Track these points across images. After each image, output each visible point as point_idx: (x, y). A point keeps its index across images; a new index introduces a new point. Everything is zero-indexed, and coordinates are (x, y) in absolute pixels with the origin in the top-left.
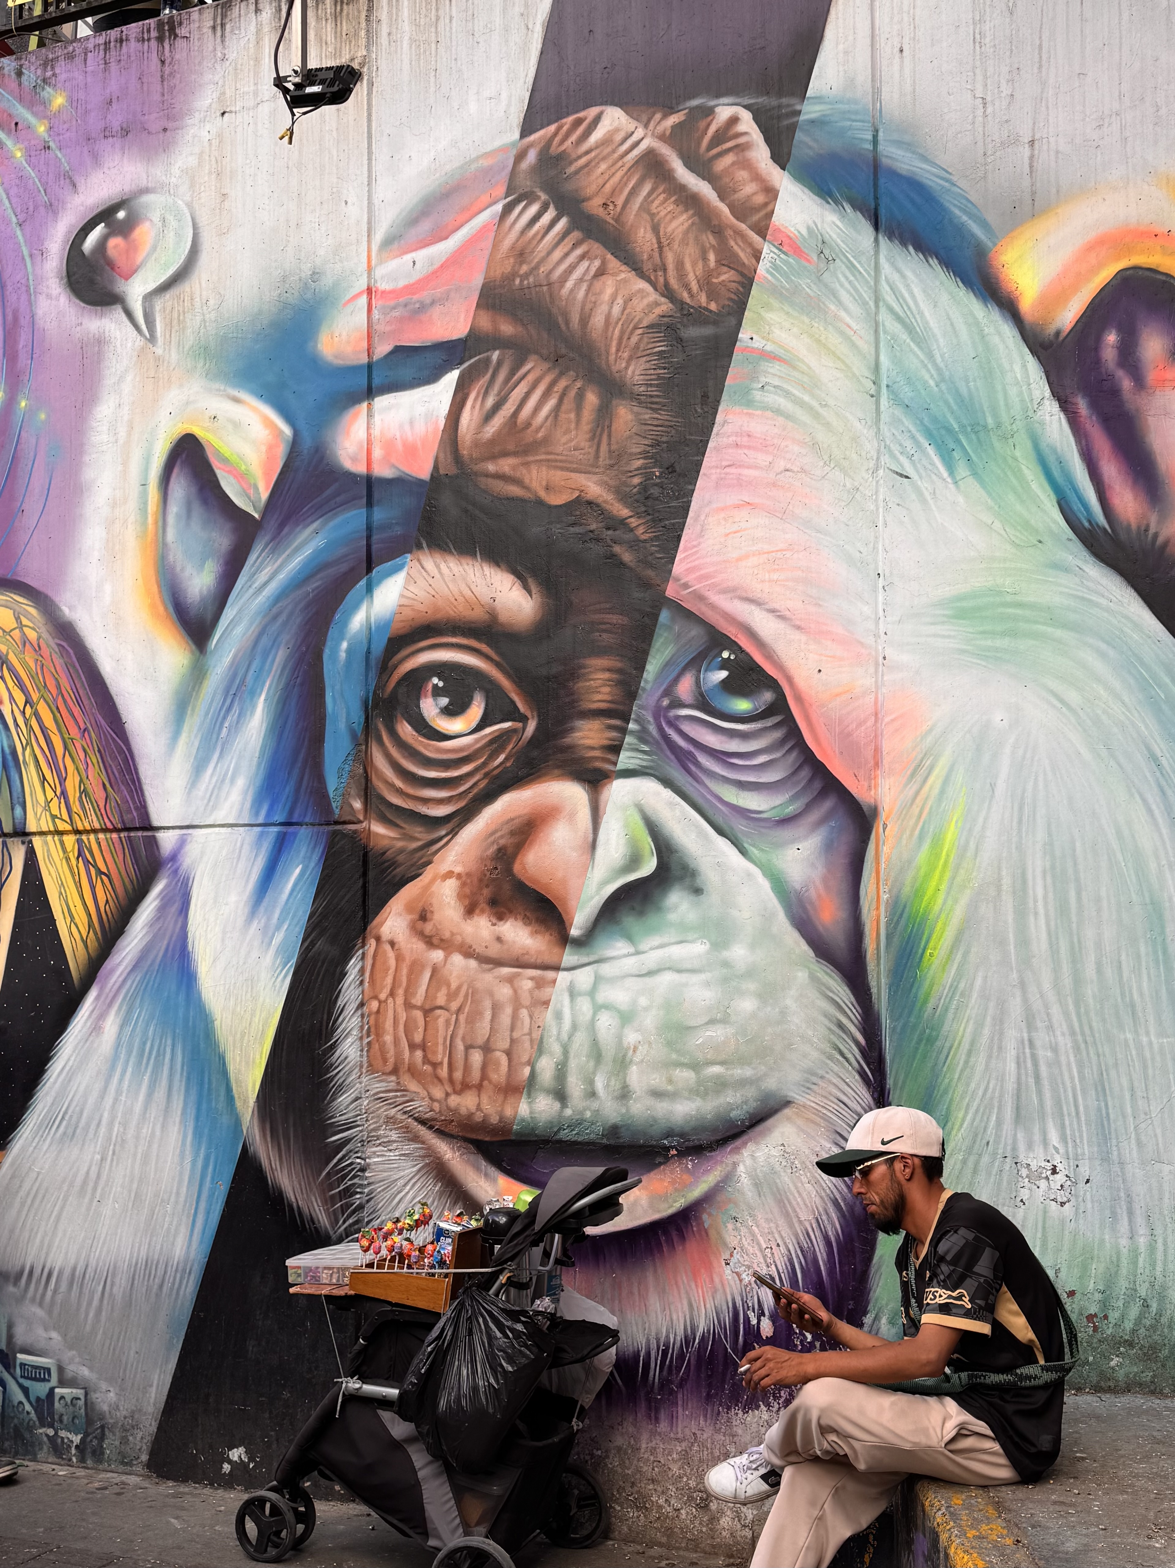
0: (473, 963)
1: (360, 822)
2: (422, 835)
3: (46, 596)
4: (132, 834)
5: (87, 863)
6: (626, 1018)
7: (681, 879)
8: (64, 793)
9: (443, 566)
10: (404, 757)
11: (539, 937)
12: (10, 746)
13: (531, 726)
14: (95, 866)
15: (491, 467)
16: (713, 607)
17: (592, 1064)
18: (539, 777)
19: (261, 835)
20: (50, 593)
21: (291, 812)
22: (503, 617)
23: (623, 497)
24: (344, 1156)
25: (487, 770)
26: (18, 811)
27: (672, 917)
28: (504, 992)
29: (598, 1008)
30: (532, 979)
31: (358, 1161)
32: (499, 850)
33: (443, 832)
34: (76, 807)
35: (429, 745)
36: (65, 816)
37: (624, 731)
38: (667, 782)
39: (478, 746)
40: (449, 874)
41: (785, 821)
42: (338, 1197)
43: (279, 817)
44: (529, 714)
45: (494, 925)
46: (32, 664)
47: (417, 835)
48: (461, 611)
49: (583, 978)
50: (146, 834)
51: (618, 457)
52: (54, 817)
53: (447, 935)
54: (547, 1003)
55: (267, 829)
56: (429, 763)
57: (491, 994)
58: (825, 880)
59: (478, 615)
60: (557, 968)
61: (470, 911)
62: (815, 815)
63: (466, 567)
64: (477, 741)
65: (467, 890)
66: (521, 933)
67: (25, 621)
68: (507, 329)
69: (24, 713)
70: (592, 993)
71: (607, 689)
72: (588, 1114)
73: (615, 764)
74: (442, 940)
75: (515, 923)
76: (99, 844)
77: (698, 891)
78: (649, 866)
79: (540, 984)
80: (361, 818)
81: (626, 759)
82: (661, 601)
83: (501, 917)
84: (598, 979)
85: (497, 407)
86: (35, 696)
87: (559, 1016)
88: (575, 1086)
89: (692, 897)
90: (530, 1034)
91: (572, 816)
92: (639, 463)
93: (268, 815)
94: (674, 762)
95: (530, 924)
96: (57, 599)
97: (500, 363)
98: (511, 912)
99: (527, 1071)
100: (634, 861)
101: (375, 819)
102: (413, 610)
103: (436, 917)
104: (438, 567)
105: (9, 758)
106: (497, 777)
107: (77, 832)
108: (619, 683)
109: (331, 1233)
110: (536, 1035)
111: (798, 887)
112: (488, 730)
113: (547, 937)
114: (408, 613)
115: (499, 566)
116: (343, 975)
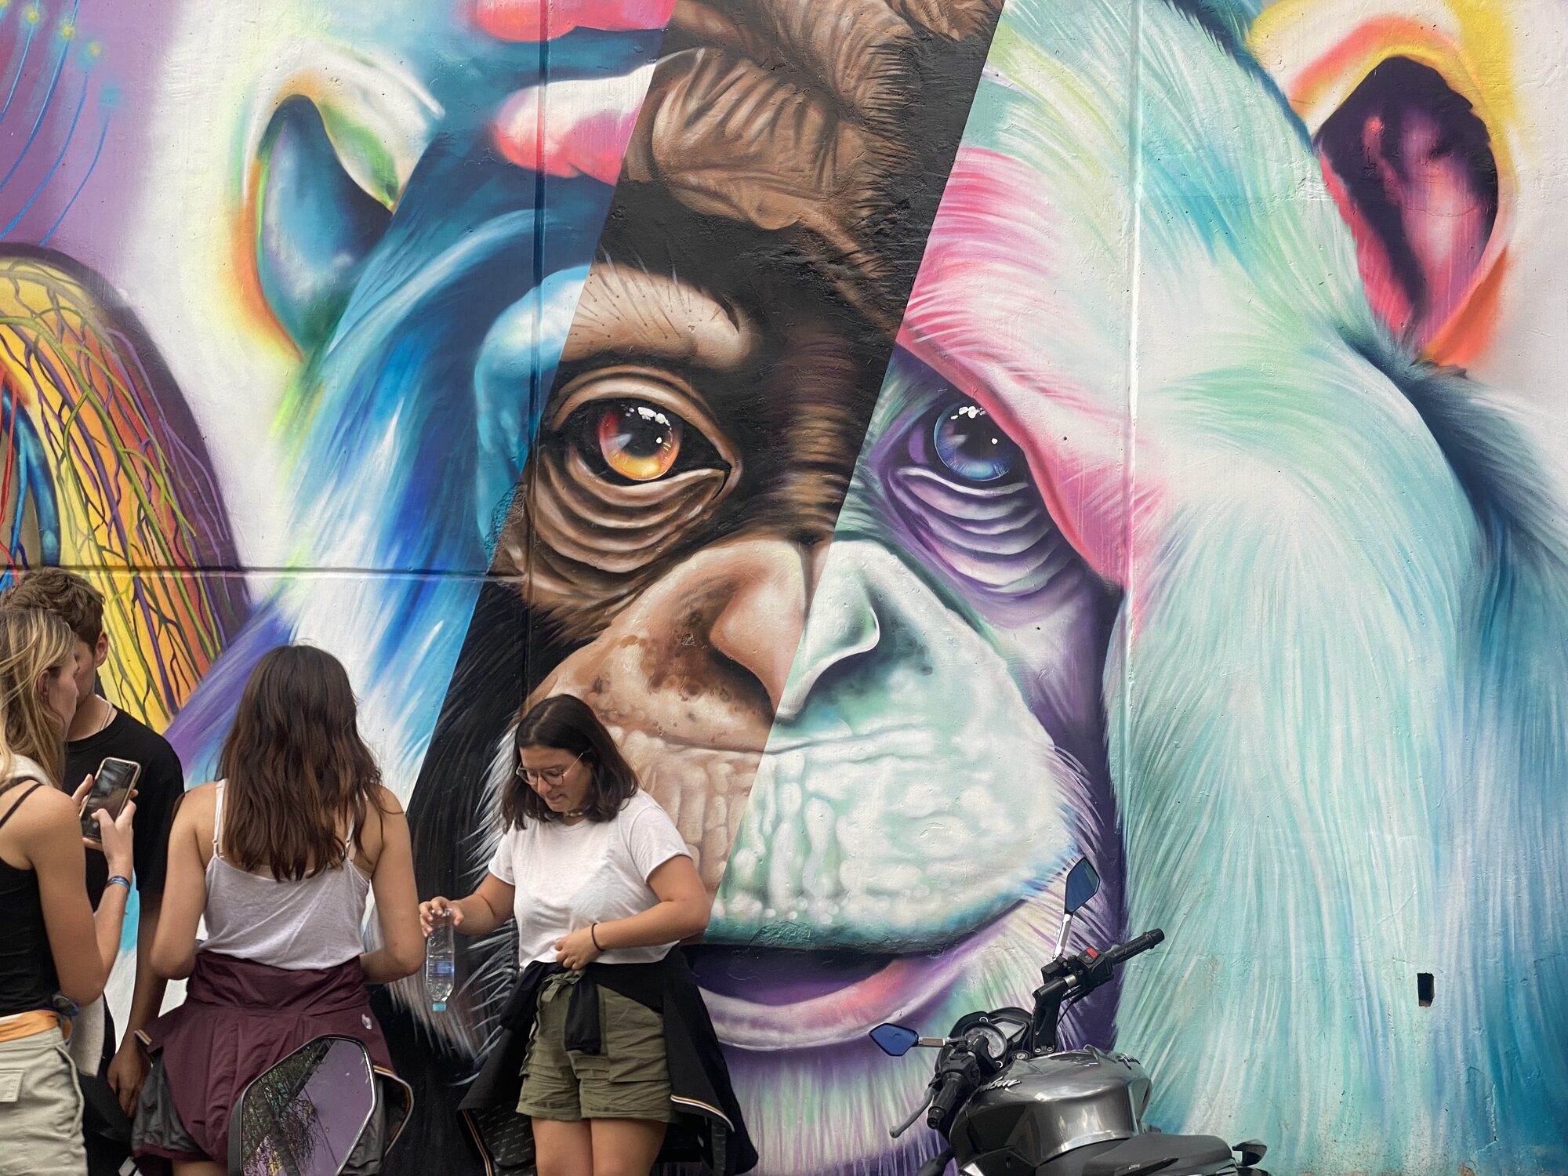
0: (658, 743)
1: (520, 574)
2: (597, 593)
3: (95, 273)
4: (212, 575)
5: (146, 607)
6: (840, 808)
7: (906, 655)
8: (115, 519)
9: (630, 284)
10: (578, 502)
11: (740, 715)
12: (38, 457)
13: (736, 475)
14: (158, 612)
15: (692, 179)
16: (951, 360)
17: (800, 859)
18: (743, 534)
19: (390, 584)
20: (100, 270)
21: (430, 558)
22: (703, 349)
23: (850, 231)
24: (491, 966)
25: (679, 522)
26: (49, 539)
27: (895, 697)
28: (697, 777)
29: (808, 796)
30: (730, 762)
31: (510, 970)
32: (693, 615)
33: (624, 591)
34: (132, 537)
35: (608, 489)
36: (118, 549)
37: (845, 488)
38: (893, 548)
39: (670, 493)
40: (632, 640)
41: (1024, 597)
42: (482, 1015)
43: (414, 564)
44: (732, 462)
45: (685, 699)
46: (73, 358)
47: (592, 593)
48: (650, 338)
49: (793, 762)
50: (231, 575)
51: (844, 186)
52: (100, 549)
53: (627, 710)
54: (748, 790)
55: (396, 577)
56: (607, 509)
57: (679, 778)
58: (1067, 664)
59: (674, 344)
60: (761, 751)
61: (657, 682)
62: (1057, 593)
63: (659, 287)
64: (669, 488)
65: (653, 659)
66: (717, 710)
67: (63, 302)
68: (715, 25)
69: (59, 417)
70: (801, 780)
71: (826, 440)
72: (794, 916)
73: (834, 524)
74: (620, 715)
75: (711, 699)
76: (164, 586)
77: (926, 670)
78: (871, 640)
79: (739, 768)
80: (522, 569)
81: (847, 520)
82: (889, 347)
83: (693, 691)
84: (809, 765)
85: (700, 113)
86: (76, 398)
87: (762, 805)
88: (780, 884)
89: (920, 677)
90: (726, 825)
91: (781, 581)
92: (869, 194)
93: (398, 561)
94: (903, 527)
95: (729, 700)
96: (111, 279)
97: (705, 63)
98: (706, 685)
99: (723, 866)
100: (855, 634)
101: (536, 571)
102: (592, 332)
103: (614, 688)
104: (624, 284)
105: (38, 473)
106: (693, 531)
107: (132, 568)
108: (841, 433)
109: (474, 1056)
110: (734, 828)
111: (1037, 670)
112: (683, 477)
113: (749, 714)
114: (585, 335)
115: (699, 290)
116: (494, 753)
